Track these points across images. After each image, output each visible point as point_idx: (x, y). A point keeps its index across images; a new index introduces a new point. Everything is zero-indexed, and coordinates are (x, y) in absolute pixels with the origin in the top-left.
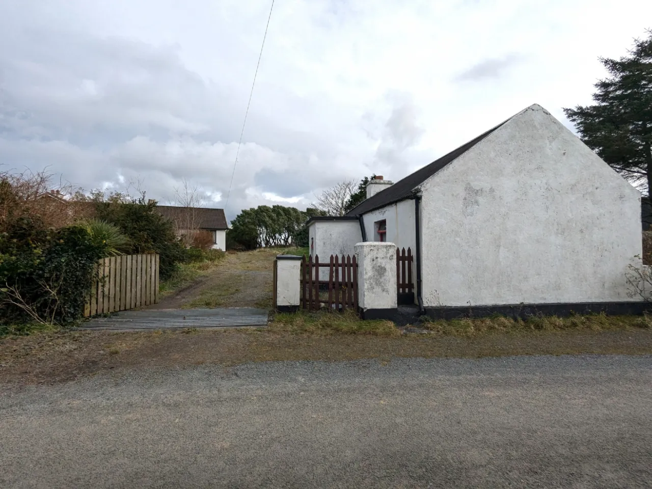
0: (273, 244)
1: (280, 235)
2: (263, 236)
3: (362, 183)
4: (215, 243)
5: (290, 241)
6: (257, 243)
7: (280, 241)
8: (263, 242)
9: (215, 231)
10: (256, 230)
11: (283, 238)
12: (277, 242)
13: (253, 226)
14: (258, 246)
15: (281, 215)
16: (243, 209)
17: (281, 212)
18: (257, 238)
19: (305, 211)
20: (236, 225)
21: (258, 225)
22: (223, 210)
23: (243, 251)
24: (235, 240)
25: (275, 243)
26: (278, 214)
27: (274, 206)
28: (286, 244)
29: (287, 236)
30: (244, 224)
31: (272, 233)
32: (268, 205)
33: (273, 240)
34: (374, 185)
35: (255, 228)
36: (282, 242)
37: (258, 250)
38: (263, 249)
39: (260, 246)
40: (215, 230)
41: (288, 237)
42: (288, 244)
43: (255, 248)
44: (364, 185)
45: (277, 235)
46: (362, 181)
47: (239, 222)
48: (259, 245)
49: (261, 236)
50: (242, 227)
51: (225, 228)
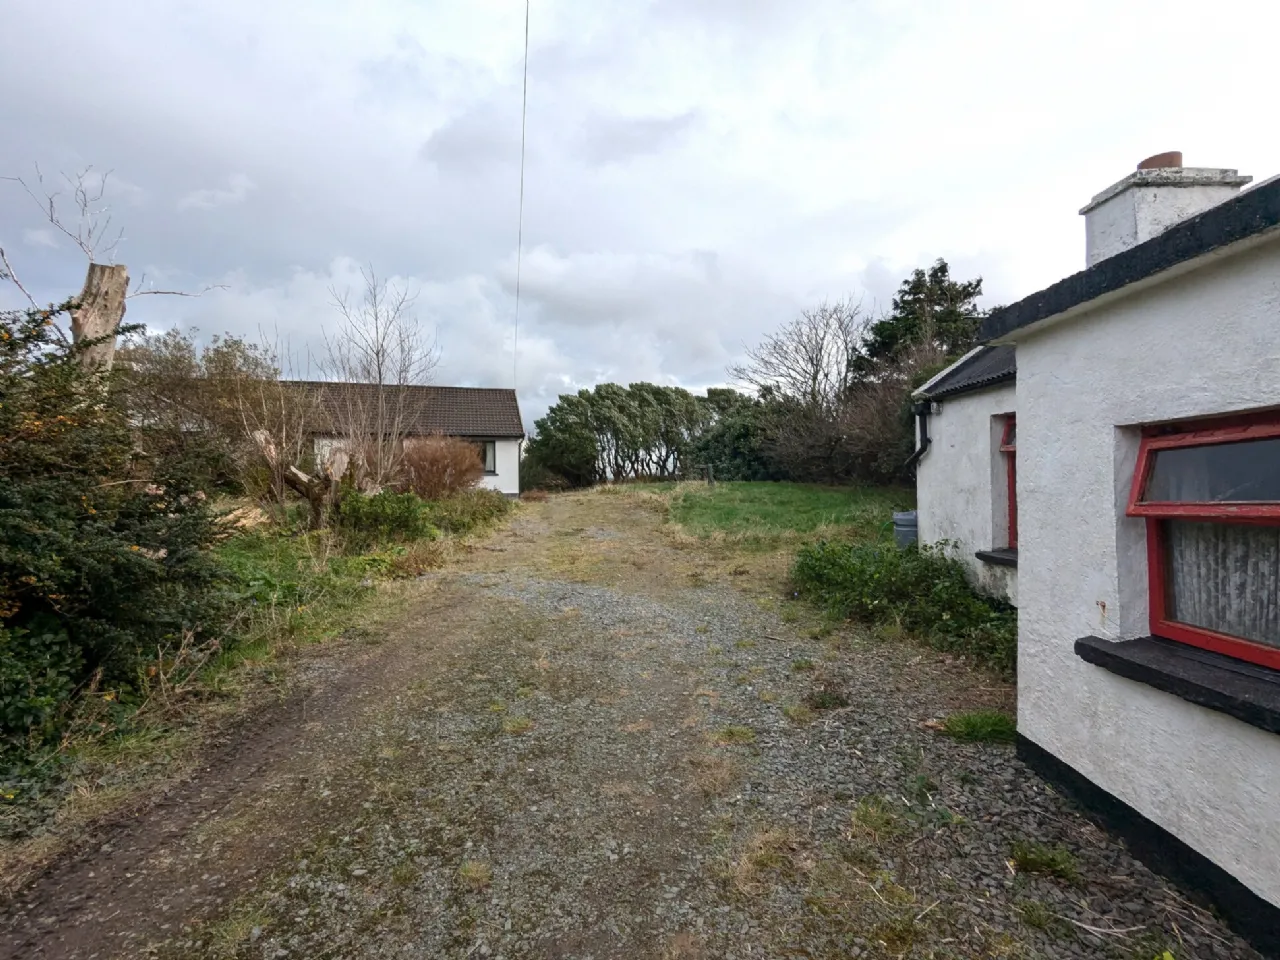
0: (632, 474)
1: (648, 451)
2: (608, 455)
3: (906, 288)
4: (493, 473)
5: (670, 465)
6: (594, 471)
7: (648, 465)
8: (608, 470)
9: (494, 443)
10: (592, 441)
11: (655, 459)
12: (640, 468)
13: (586, 432)
14: (598, 477)
15: (650, 404)
16: (563, 394)
17: (650, 398)
18: (596, 458)
19: (706, 396)
20: (546, 429)
21: (597, 430)
22: (513, 391)
23: (563, 490)
24: (545, 465)
25: (636, 471)
26: (643, 402)
27: (631, 386)
28: (662, 472)
29: (664, 453)
30: (566, 428)
31: (629, 447)
32: (618, 383)
33: (633, 464)
34: (1153, 190)
35: (592, 435)
36: (653, 467)
37: (598, 488)
38: (609, 486)
39: (603, 480)
40: (492, 439)
41: (668, 457)
42: (666, 473)
43: (590, 484)
44: (909, 293)
45: (642, 453)
46: (906, 282)
47: (553, 423)
48: (601, 476)
49: (605, 454)
50: (560, 436)
51: (519, 433)
